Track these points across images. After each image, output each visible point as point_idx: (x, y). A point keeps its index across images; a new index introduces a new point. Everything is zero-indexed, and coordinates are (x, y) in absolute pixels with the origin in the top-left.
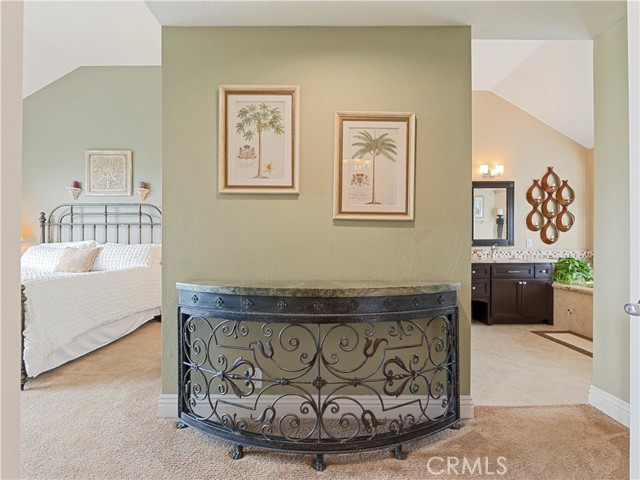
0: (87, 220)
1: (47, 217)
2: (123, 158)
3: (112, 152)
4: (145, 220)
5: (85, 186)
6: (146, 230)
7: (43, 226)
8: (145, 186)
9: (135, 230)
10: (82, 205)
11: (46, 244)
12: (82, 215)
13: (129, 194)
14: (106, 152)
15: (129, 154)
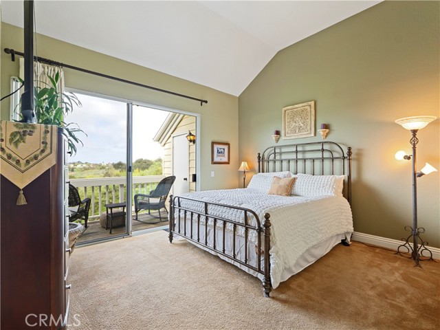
0: (284, 157)
1: (261, 156)
2: (308, 107)
3: (300, 105)
4: (326, 155)
5: (282, 133)
6: (327, 163)
7: (259, 162)
8: (326, 126)
9: (318, 164)
10: (280, 147)
11: (261, 174)
12: (281, 153)
13: (313, 135)
14: (296, 106)
15: (312, 103)
